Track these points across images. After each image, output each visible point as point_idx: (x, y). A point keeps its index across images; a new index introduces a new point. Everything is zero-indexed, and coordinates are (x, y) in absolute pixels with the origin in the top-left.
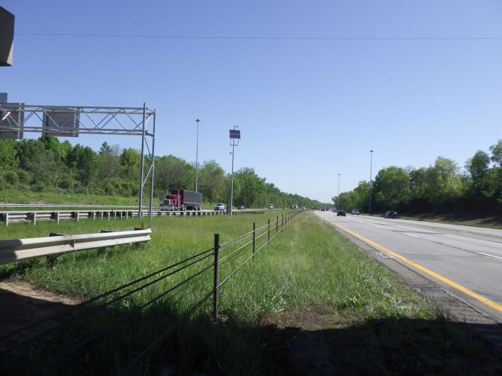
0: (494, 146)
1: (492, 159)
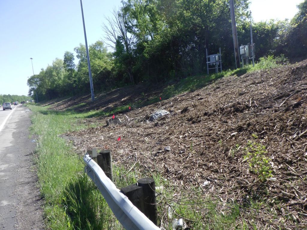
1: (78, 56)
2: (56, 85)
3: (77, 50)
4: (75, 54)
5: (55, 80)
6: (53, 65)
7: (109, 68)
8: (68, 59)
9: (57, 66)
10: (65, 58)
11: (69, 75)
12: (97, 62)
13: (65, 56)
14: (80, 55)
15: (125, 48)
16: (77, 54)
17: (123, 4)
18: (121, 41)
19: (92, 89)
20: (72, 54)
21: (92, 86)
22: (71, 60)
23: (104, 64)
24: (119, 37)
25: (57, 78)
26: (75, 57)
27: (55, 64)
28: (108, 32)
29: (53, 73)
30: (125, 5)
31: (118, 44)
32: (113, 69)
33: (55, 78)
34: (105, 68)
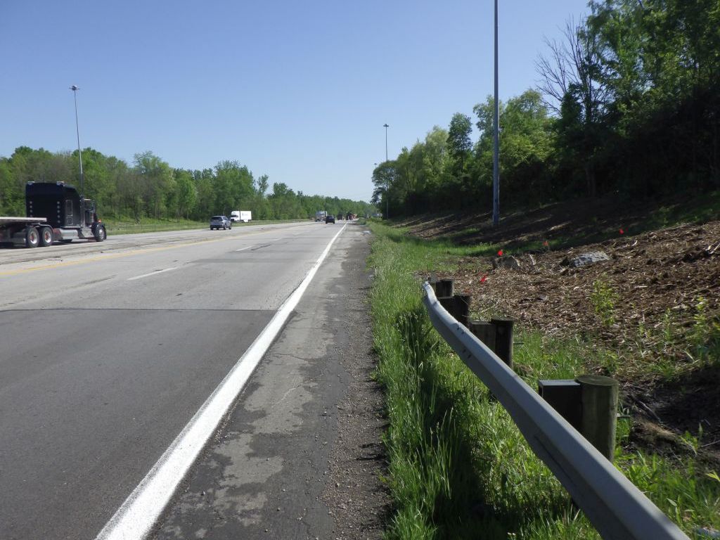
0: (479, 106)
1: (480, 125)
2: (428, 184)
3: (480, 110)
4: (475, 119)
5: (427, 175)
6: (427, 143)
7: (542, 155)
8: (459, 128)
9: (435, 144)
10: (451, 129)
11: (455, 164)
12: (517, 140)
13: (452, 123)
14: (485, 121)
15: (584, 112)
16: (479, 120)
17: (593, 10)
18: (577, 95)
19: (496, 201)
20: (467, 121)
21: (497, 193)
22: (465, 134)
23: (532, 146)
24: (572, 86)
25: (430, 170)
26: (474, 127)
27: (430, 140)
28: (548, 75)
29: (424, 159)
30: (597, 11)
31: (568, 102)
32: (550, 159)
33: (426, 170)
34: (532, 155)
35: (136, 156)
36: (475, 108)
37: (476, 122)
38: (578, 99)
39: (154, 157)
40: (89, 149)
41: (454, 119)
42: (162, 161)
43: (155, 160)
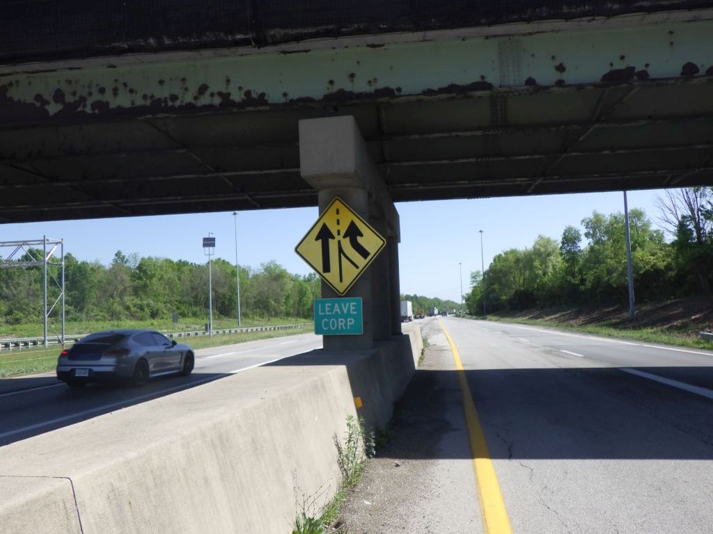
0: (586, 219)
1: (587, 235)
2: (538, 284)
3: (588, 223)
4: (583, 230)
6: (535, 249)
7: (661, 265)
8: (570, 238)
9: (543, 250)
10: (564, 238)
11: (568, 267)
12: (639, 253)
13: (564, 234)
14: (591, 232)
15: (695, 234)
16: (586, 231)
18: (688, 223)
19: (632, 299)
20: (577, 232)
21: (632, 292)
22: (575, 243)
23: (652, 258)
24: (684, 217)
25: (540, 272)
26: (583, 237)
27: (537, 247)
28: (664, 208)
29: (534, 263)
31: (682, 227)
32: (668, 267)
33: (537, 272)
34: (654, 265)
35: (262, 265)
36: (583, 221)
37: (584, 232)
38: (688, 226)
39: (275, 265)
40: (219, 259)
41: (566, 231)
42: (283, 268)
43: (277, 266)
